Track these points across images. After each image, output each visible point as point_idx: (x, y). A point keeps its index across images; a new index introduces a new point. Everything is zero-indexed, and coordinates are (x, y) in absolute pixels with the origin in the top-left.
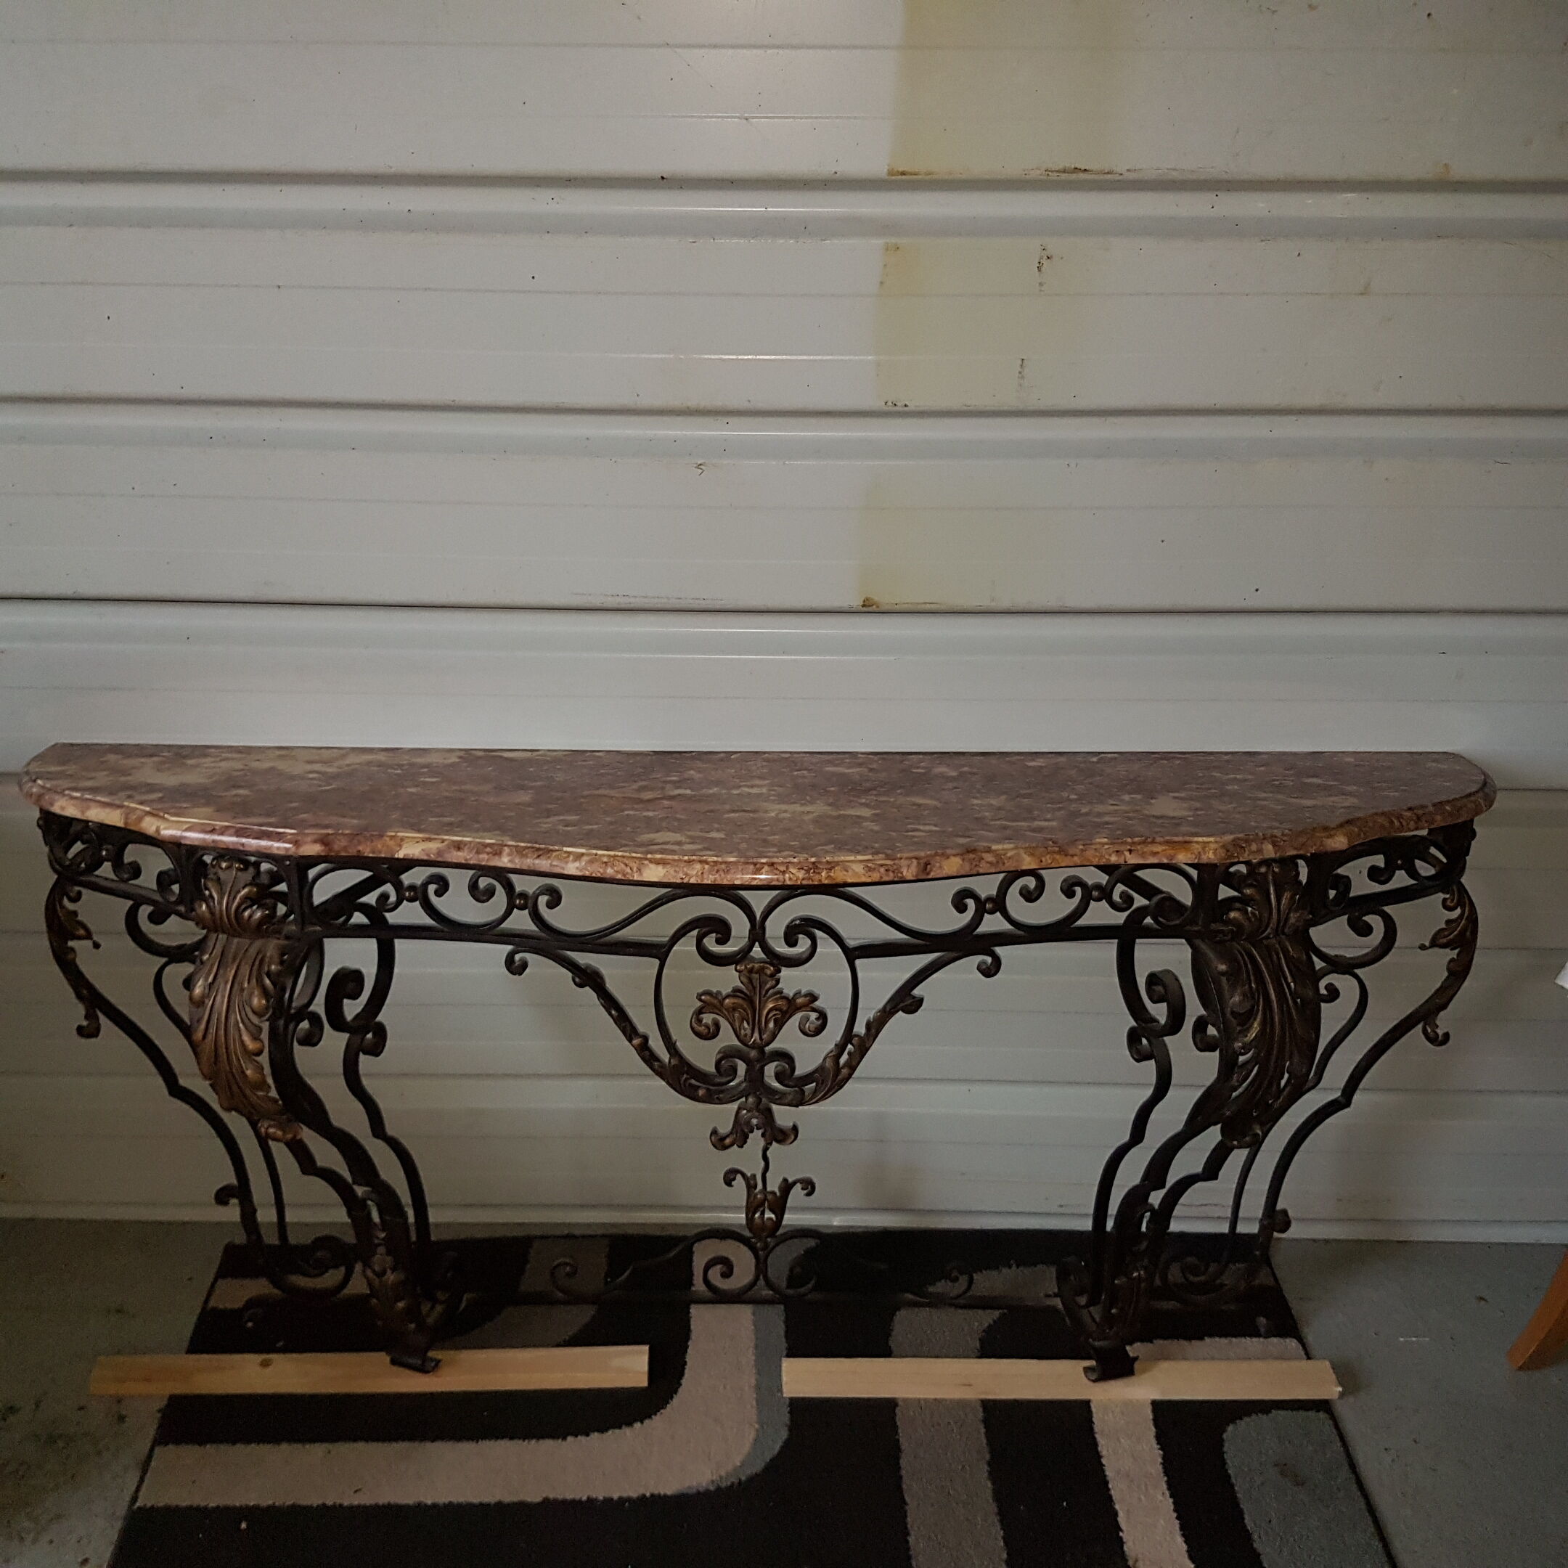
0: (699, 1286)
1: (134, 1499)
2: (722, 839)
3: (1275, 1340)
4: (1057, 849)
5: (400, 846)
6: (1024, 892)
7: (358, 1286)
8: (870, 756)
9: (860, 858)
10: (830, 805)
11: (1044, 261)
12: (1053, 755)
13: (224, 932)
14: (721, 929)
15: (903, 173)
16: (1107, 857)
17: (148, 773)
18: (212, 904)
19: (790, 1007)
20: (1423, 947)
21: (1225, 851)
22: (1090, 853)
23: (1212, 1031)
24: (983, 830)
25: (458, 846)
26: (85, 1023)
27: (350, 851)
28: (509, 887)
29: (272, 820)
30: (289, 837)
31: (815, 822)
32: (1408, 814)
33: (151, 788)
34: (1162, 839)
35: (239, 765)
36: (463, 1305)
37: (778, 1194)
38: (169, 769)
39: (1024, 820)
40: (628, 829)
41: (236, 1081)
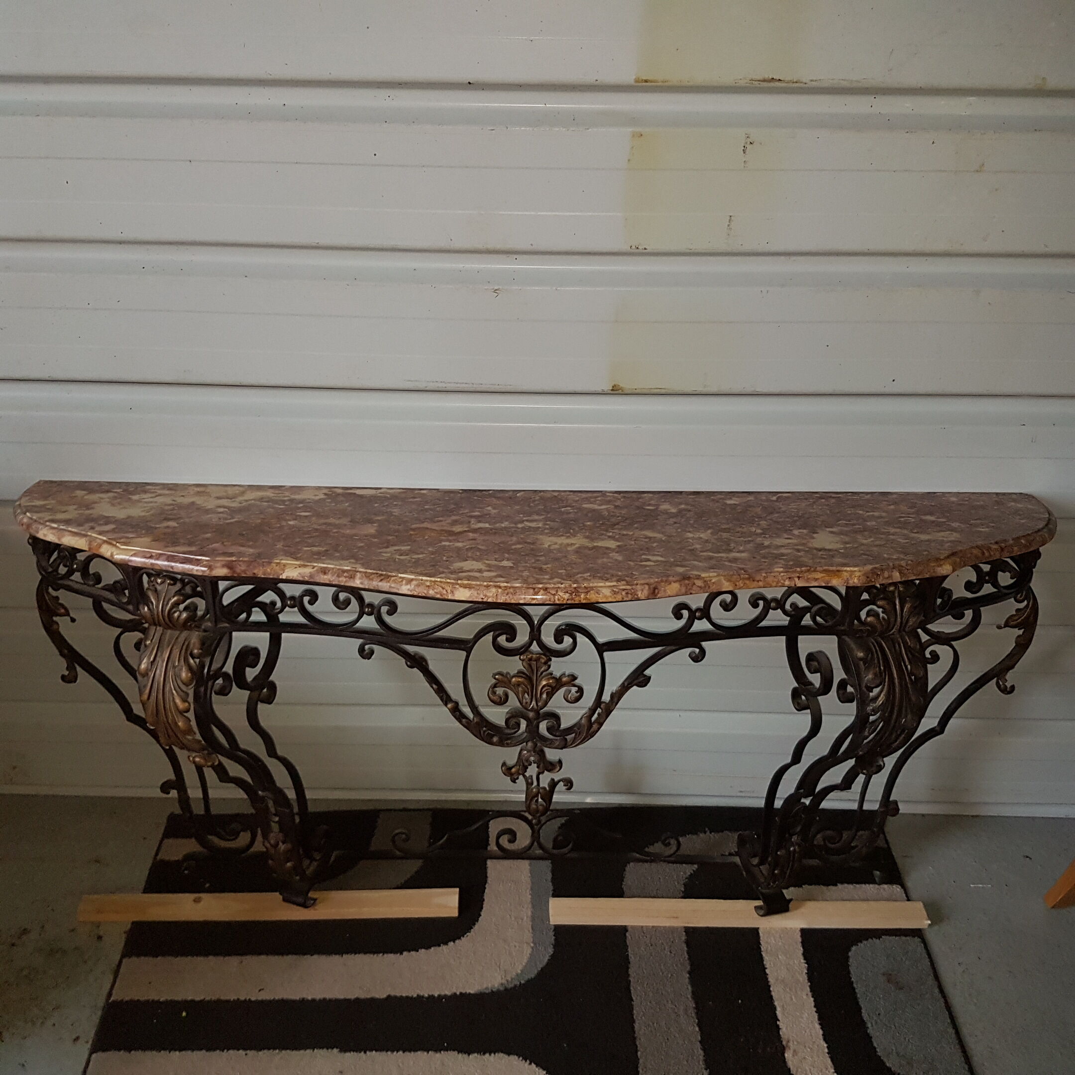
0: (493, 847)
1: (110, 994)
2: (511, 567)
3: (885, 886)
4: (747, 576)
5: (284, 571)
6: (723, 604)
7: (259, 846)
8: (615, 495)
9: (608, 584)
10: (587, 537)
11: (749, 146)
12: (745, 494)
13: (160, 626)
14: (510, 631)
15: (646, 81)
16: (782, 582)
18: (151, 606)
19: (558, 683)
20: (999, 627)
21: (865, 577)
22: (770, 579)
23: (850, 689)
24: (694, 560)
25: (324, 571)
26: (66, 673)
27: (248, 573)
28: (361, 600)
29: (193, 549)
30: (204, 563)
31: (577, 551)
32: (995, 547)
33: (107, 520)
34: (821, 569)
36: (332, 859)
37: (548, 789)
39: (725, 551)
40: (445, 558)
41: (171, 728)
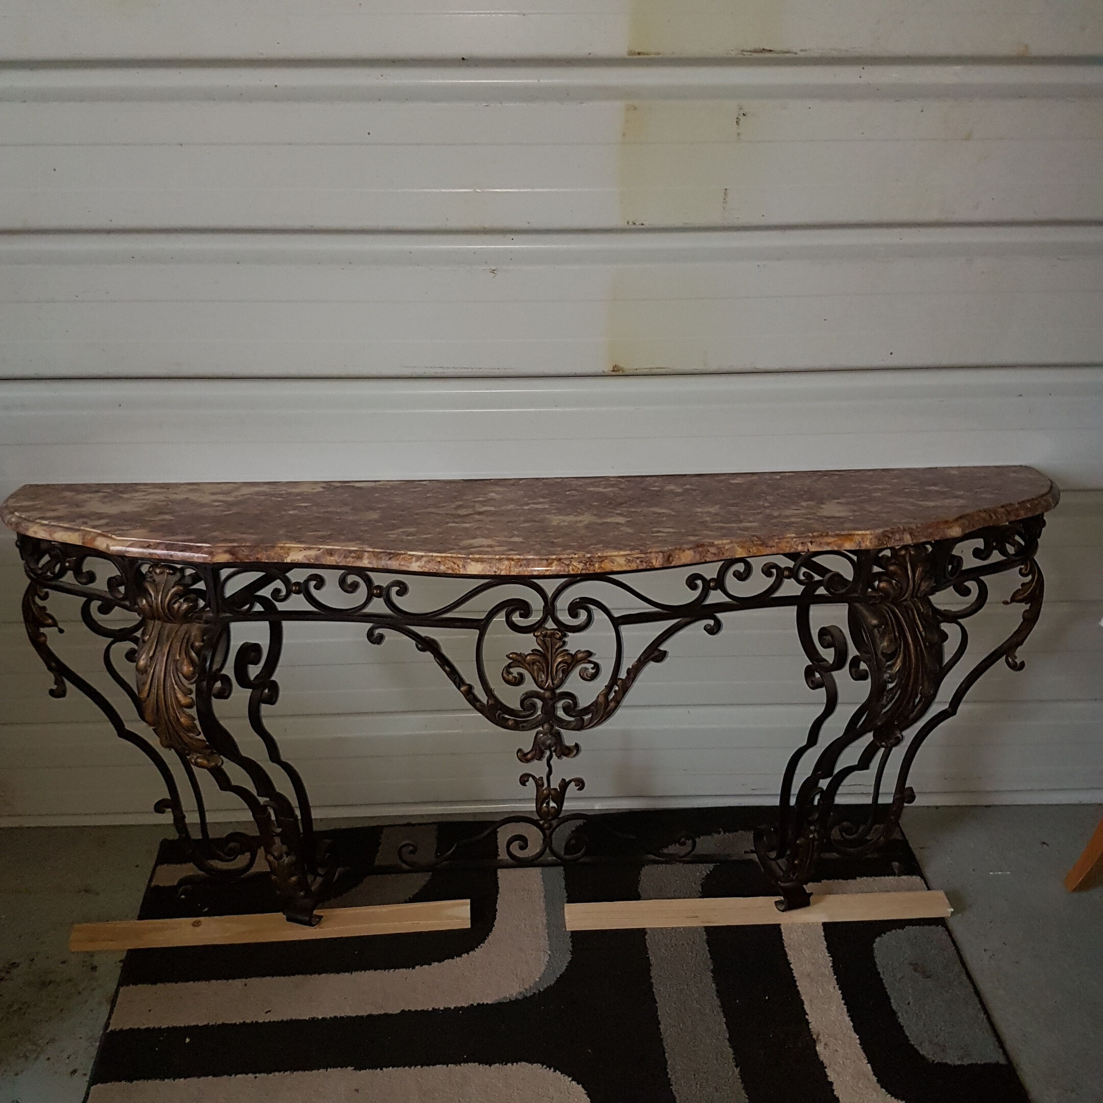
0: (503, 855)
1: (107, 1025)
2: (522, 542)
3: (904, 877)
4: (760, 542)
5: (288, 554)
6: (736, 573)
7: (261, 865)
8: (619, 479)
9: (622, 553)
10: (595, 515)
11: (742, 118)
12: (749, 475)
13: (159, 619)
14: (524, 608)
15: (639, 54)
16: (795, 547)
17: (95, 505)
18: (150, 599)
19: (573, 661)
20: (1006, 603)
21: (877, 540)
22: (783, 545)
23: (863, 666)
24: (706, 530)
25: (331, 553)
26: (55, 687)
27: (251, 558)
28: (368, 582)
29: (192, 537)
30: (205, 549)
31: (587, 527)
32: (1003, 510)
33: (100, 516)
34: (833, 534)
35: (162, 497)
36: (336, 877)
37: (559, 790)
38: (111, 502)
39: (734, 522)
40: (453, 537)
41: (173, 726)
